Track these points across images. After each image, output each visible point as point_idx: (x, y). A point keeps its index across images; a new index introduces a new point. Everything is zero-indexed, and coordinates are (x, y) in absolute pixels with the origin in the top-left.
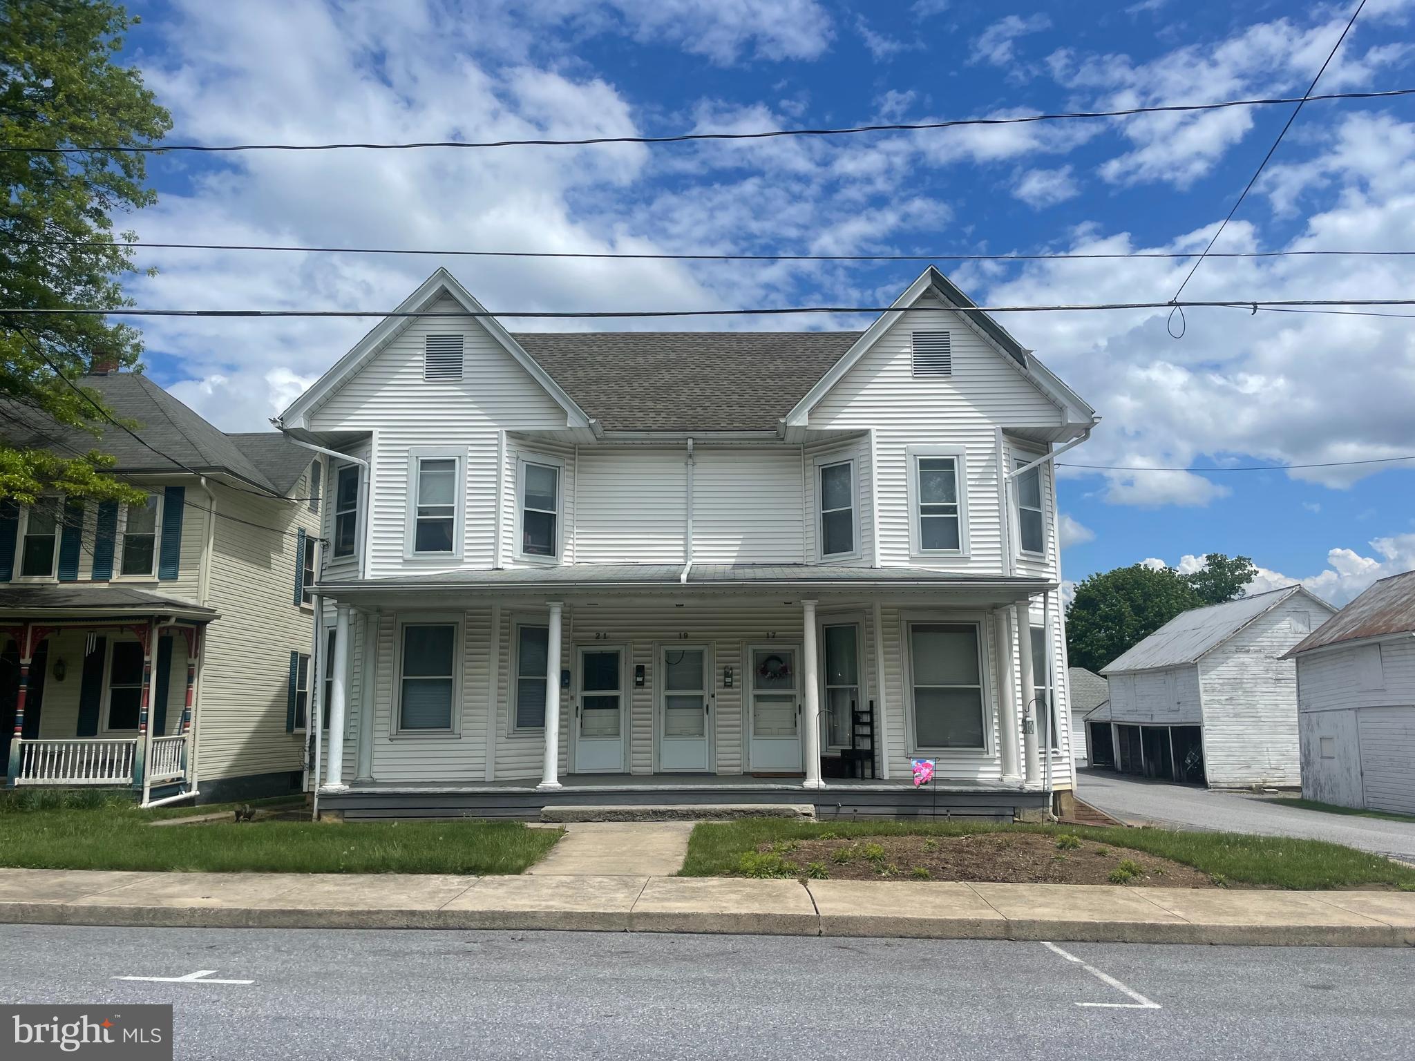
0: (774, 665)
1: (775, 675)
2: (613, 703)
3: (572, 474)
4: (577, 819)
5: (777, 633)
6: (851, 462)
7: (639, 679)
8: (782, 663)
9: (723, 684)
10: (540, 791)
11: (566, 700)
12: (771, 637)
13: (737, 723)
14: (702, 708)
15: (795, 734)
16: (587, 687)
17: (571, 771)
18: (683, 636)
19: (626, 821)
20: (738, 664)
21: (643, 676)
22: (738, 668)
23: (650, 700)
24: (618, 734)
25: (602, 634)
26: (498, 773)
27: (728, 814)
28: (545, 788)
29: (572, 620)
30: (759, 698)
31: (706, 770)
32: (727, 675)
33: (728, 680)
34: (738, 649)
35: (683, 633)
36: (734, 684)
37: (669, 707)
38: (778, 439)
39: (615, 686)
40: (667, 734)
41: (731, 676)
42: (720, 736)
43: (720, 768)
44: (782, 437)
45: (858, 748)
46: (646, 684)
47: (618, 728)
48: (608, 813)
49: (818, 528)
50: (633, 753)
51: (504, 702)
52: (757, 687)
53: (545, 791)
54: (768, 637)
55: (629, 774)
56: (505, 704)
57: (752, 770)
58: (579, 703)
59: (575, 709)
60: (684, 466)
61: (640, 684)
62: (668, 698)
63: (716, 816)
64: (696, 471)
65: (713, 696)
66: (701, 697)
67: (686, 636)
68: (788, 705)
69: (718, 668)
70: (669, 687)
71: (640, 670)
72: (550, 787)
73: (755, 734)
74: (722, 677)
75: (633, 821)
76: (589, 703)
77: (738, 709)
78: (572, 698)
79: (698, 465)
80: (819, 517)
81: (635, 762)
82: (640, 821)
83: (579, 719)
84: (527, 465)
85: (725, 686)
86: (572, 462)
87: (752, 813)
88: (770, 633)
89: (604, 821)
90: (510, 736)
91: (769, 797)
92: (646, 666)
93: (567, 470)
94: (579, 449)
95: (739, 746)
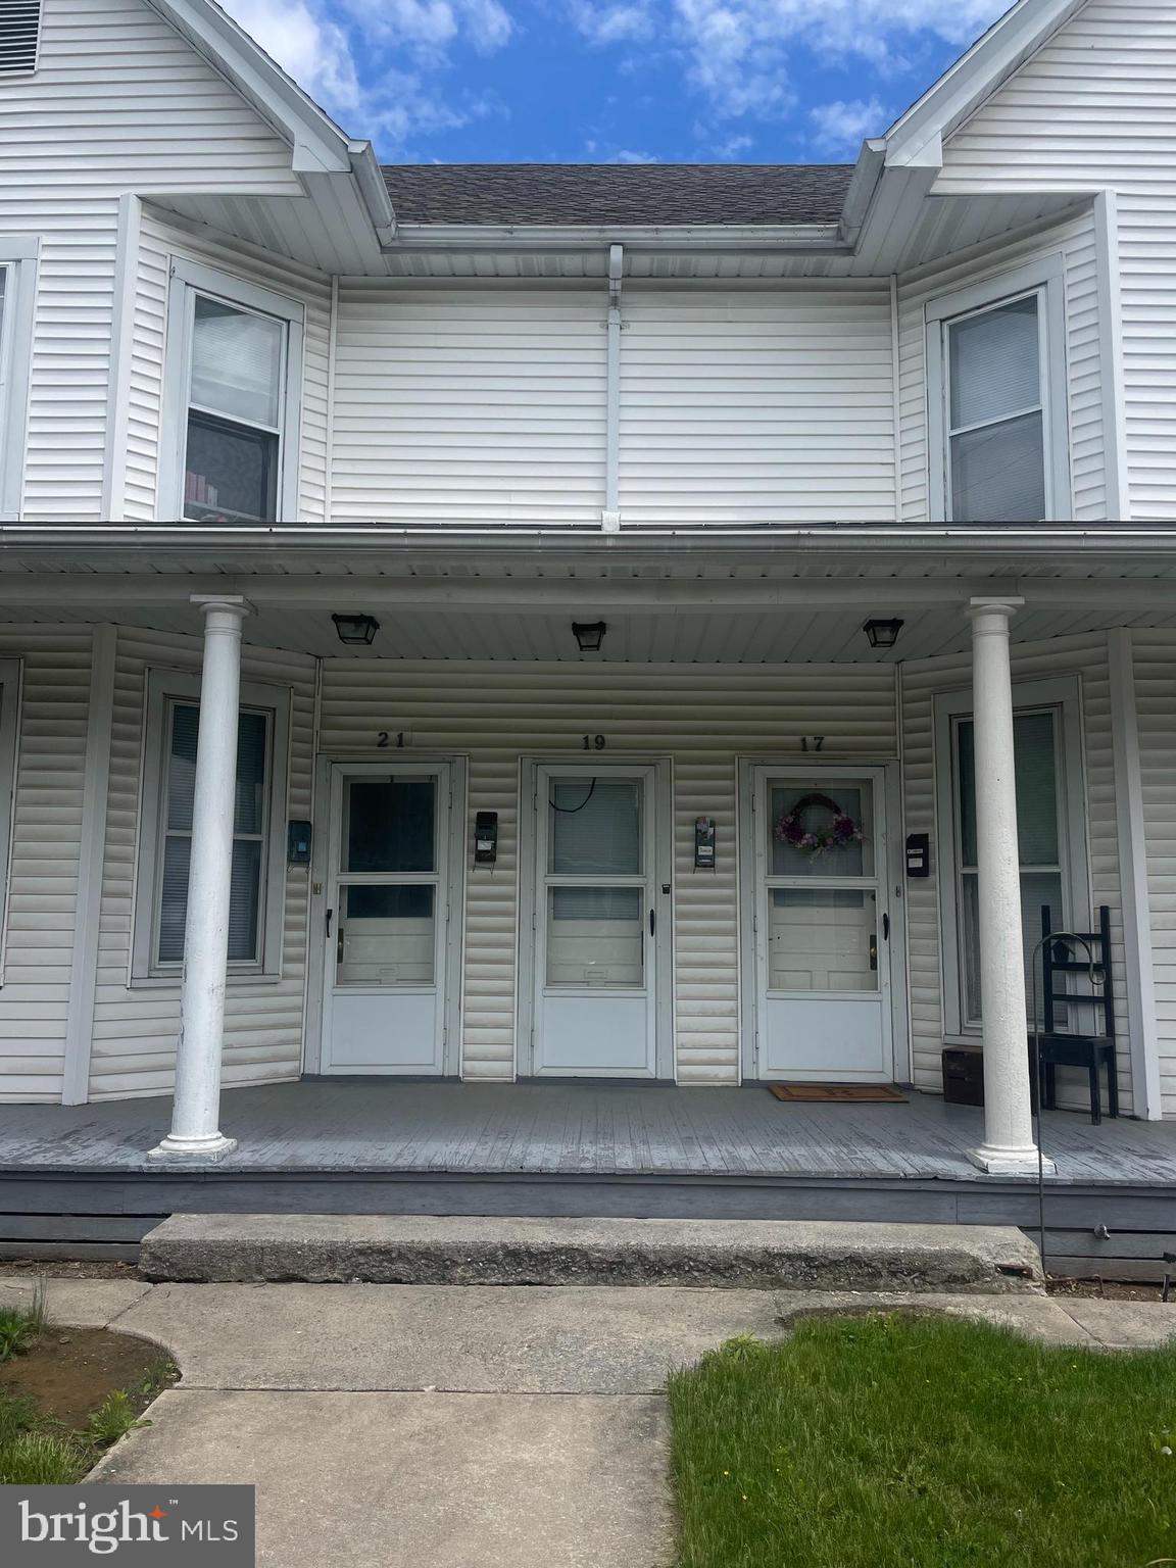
0: (815, 818)
1: (823, 842)
2: (418, 902)
3: (323, 346)
4: (259, 1271)
5: (828, 739)
6: (1041, 291)
7: (484, 846)
8: (837, 811)
9: (690, 860)
10: (155, 1166)
11: (302, 895)
12: (813, 748)
13: (728, 956)
14: (637, 917)
15: (874, 986)
16: (357, 860)
17: (312, 1069)
18: (592, 742)
19: (418, 1281)
20: (728, 814)
21: (493, 838)
22: (732, 823)
23: (511, 898)
24: (429, 980)
25: (393, 735)
26: (100, 1082)
27: (755, 1266)
28: (173, 1157)
29: (318, 698)
30: (779, 896)
31: (650, 1072)
32: (701, 838)
33: (705, 850)
34: (730, 777)
35: (592, 737)
36: (719, 860)
37: (556, 915)
38: (837, 251)
39: (428, 866)
40: (551, 982)
41: (712, 841)
42: (683, 988)
43: (685, 1069)
44: (850, 240)
45: (1059, 1030)
46: (502, 858)
47: (429, 963)
48: (361, 1252)
49: (938, 471)
50: (467, 1026)
51: (125, 895)
52: (776, 869)
53: (169, 1167)
54: (805, 749)
55: (456, 1079)
56: (126, 901)
57: (764, 1074)
58: (333, 900)
59: (323, 915)
60: (602, 331)
61: (485, 858)
62: (555, 892)
63: (715, 1269)
64: (630, 343)
65: (666, 890)
66: (636, 893)
67: (601, 743)
68: (850, 914)
69: (679, 823)
70: (556, 867)
71: (486, 824)
72: (189, 1156)
73: (771, 986)
74: (689, 845)
75: (445, 1280)
76: (362, 903)
77: (729, 924)
78: (316, 889)
79: (634, 328)
80: (940, 445)
81: (471, 1049)
82: (464, 1282)
83: (332, 944)
84: (198, 297)
85: (696, 865)
86: (323, 316)
87: (836, 1263)
88: (810, 739)
89: (348, 1279)
90: (137, 983)
91: (876, 1200)
92: (502, 813)
93: (311, 334)
94: (341, 287)
95: (733, 1013)
